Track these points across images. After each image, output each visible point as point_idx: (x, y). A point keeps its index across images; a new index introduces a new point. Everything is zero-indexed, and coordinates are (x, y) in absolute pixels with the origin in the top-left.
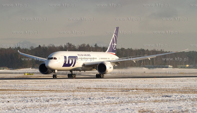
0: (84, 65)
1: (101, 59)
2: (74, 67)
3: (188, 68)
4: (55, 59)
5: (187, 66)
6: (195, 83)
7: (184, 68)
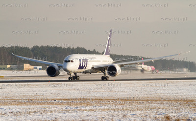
0: (93, 68)
1: (104, 61)
2: (86, 70)
3: (9, 69)
4: (72, 61)
5: (9, 66)
6: (18, 90)
7: (4, 69)
